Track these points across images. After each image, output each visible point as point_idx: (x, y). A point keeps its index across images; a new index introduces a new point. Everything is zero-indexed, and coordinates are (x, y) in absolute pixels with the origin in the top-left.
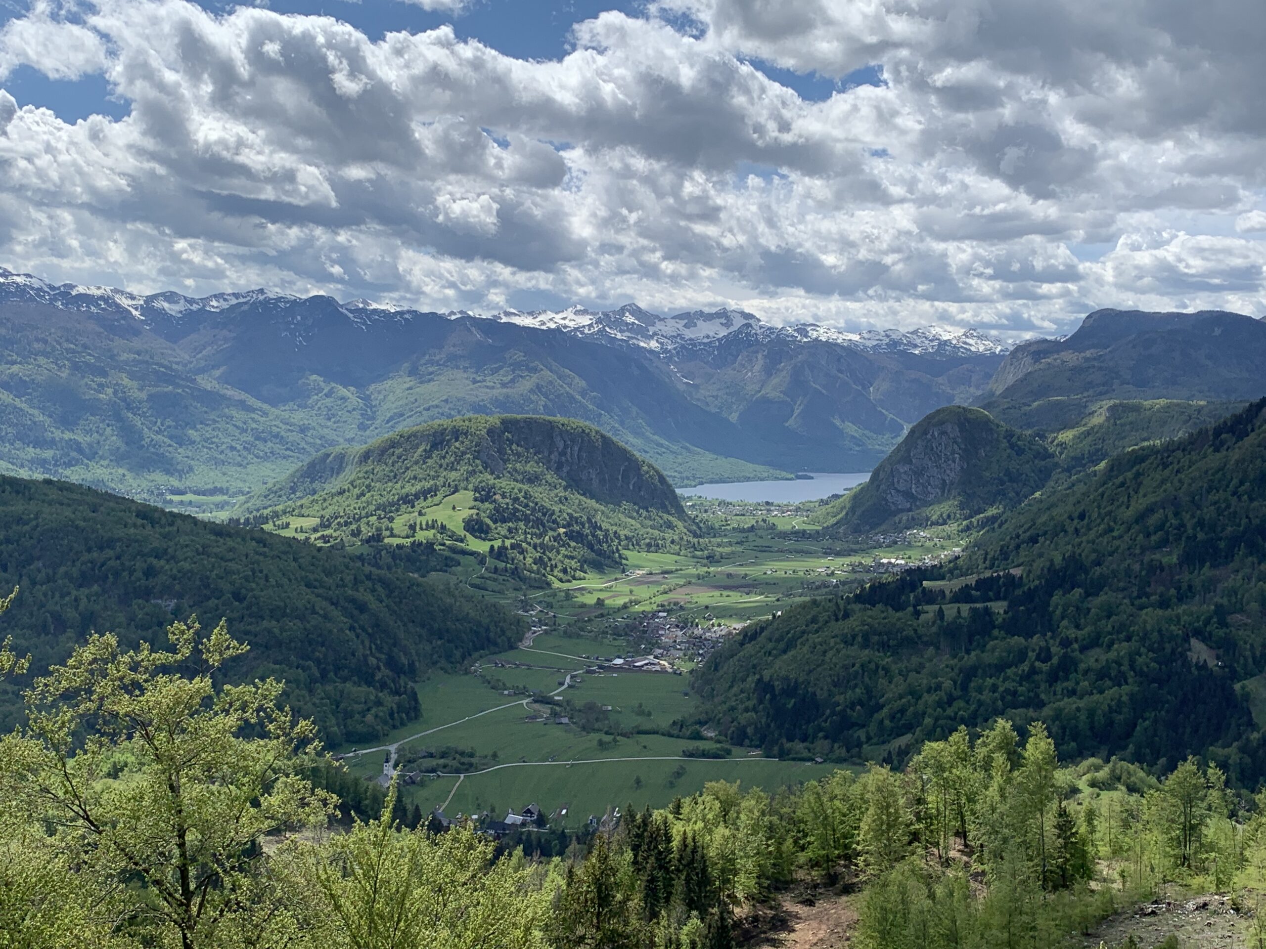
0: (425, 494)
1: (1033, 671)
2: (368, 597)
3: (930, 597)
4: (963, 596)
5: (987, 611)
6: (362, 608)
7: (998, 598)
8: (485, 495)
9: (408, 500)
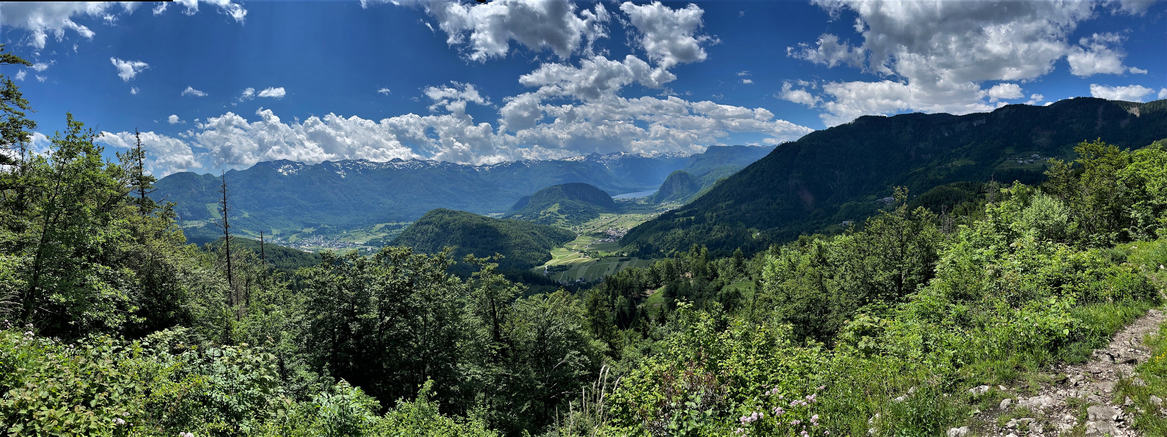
0: (547, 205)
1: (702, 232)
2: (536, 232)
3: (677, 216)
4: (684, 215)
5: (690, 219)
6: (535, 234)
7: (692, 215)
8: (562, 204)
9: (543, 207)
